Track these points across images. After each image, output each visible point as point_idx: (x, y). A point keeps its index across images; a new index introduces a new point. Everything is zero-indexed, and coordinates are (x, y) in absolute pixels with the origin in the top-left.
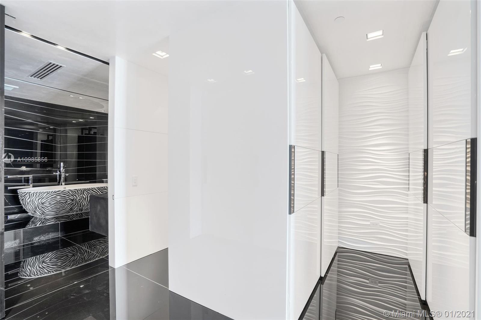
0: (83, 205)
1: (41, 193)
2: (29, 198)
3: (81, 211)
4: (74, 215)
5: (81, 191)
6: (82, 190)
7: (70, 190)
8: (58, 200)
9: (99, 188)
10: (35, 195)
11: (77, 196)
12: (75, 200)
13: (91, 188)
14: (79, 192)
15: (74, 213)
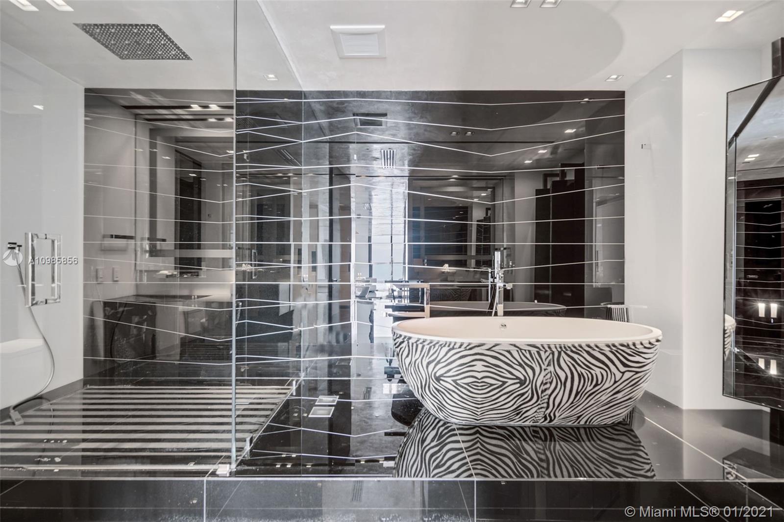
0: (556, 404)
1: (434, 345)
2: (409, 354)
3: (550, 422)
4: (527, 430)
5: (549, 351)
6: (554, 350)
7: (515, 346)
8: (479, 375)
9: (614, 346)
10: (420, 346)
11: (537, 370)
12: (531, 382)
13: (584, 345)
14: (544, 357)
15: (527, 423)
